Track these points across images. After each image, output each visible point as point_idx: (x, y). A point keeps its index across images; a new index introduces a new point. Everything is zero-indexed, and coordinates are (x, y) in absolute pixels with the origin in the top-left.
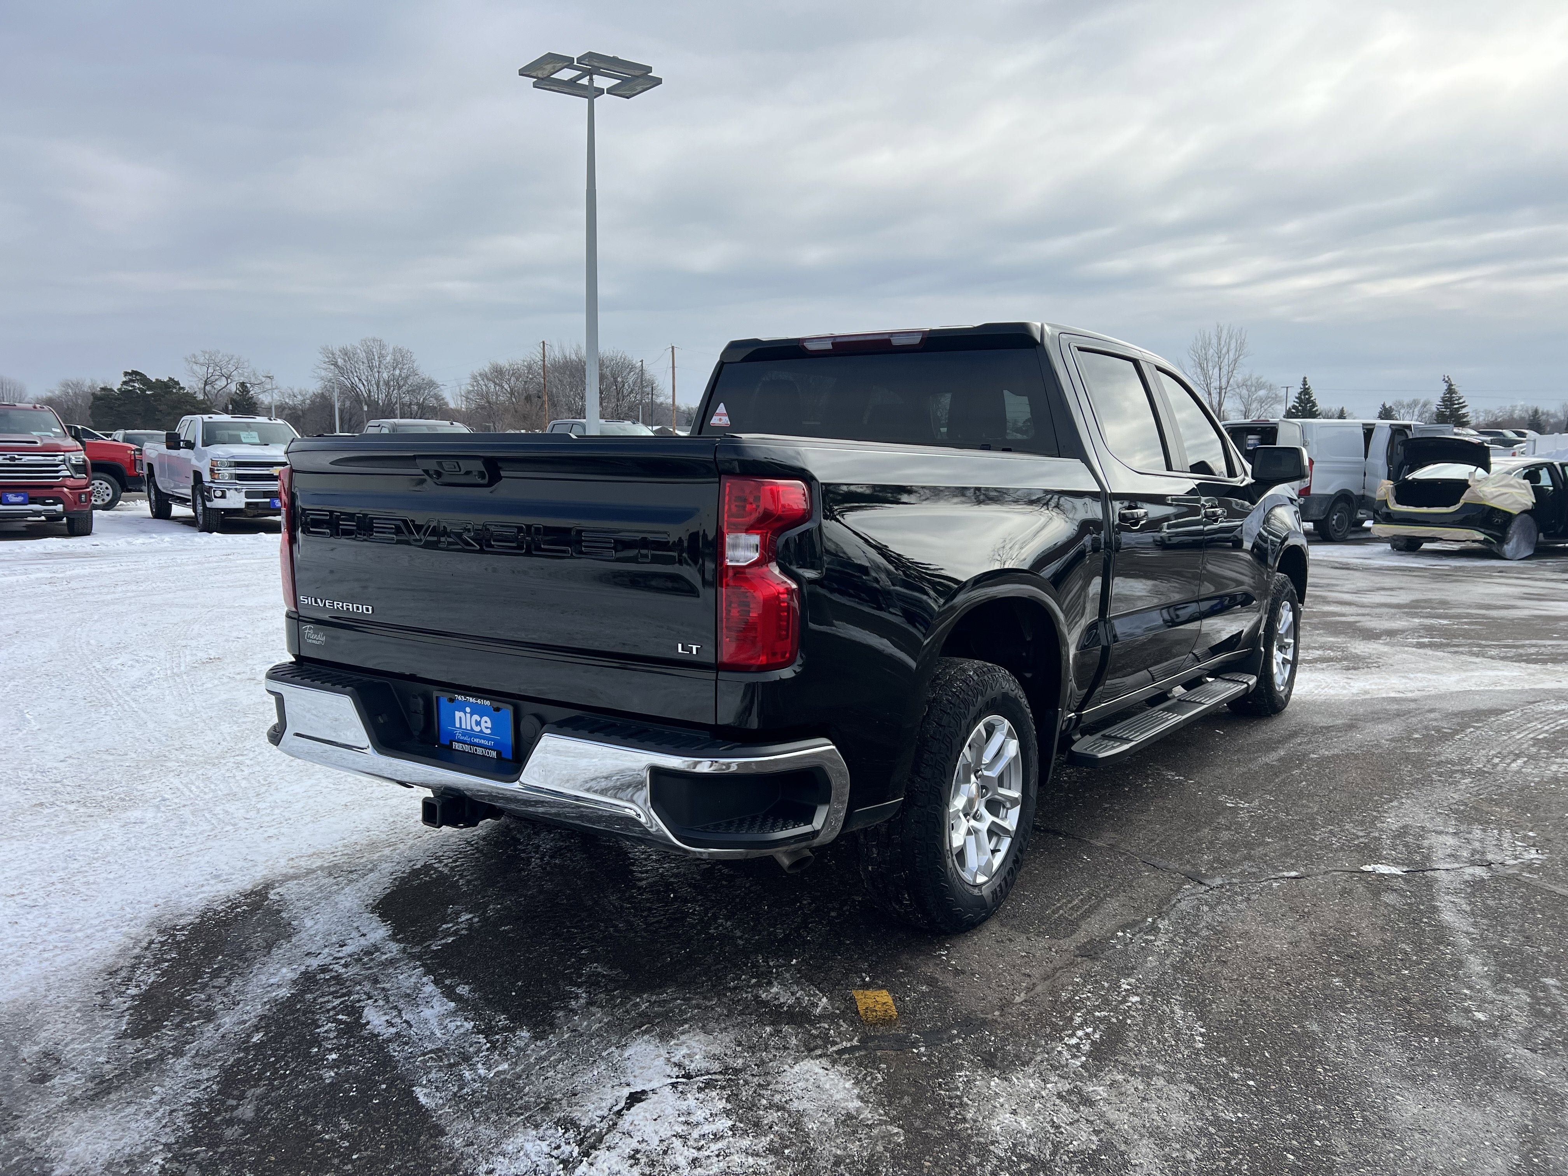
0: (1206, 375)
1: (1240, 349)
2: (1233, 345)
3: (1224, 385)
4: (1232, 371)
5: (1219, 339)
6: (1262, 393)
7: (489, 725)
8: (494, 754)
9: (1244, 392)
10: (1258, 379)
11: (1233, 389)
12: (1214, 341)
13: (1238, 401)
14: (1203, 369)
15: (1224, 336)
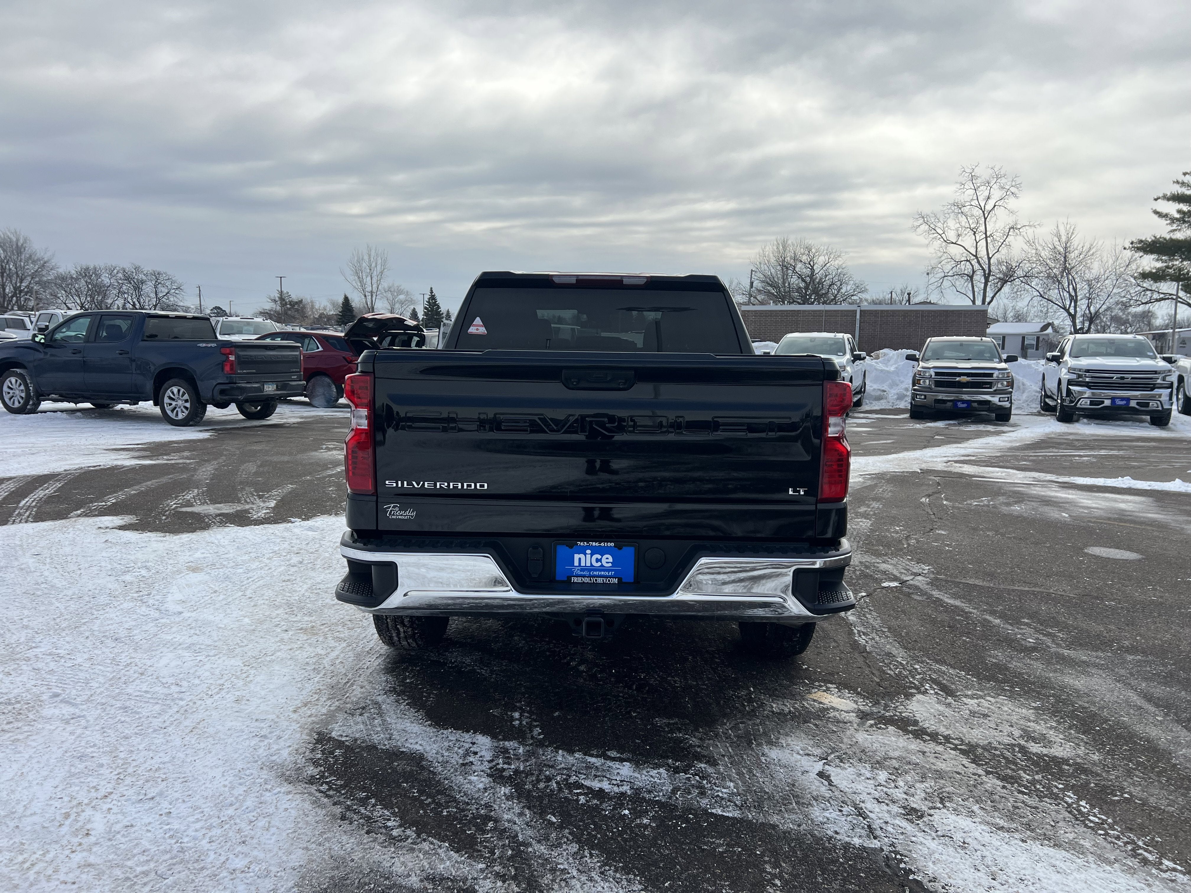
0: (361, 281)
1: (384, 262)
2: (379, 261)
3: (375, 290)
4: (380, 280)
5: (370, 256)
6: (402, 297)
7: (611, 559)
8: (616, 581)
9: (389, 295)
10: (398, 287)
11: (381, 293)
12: (366, 258)
13: (386, 302)
14: (359, 278)
15: (373, 253)
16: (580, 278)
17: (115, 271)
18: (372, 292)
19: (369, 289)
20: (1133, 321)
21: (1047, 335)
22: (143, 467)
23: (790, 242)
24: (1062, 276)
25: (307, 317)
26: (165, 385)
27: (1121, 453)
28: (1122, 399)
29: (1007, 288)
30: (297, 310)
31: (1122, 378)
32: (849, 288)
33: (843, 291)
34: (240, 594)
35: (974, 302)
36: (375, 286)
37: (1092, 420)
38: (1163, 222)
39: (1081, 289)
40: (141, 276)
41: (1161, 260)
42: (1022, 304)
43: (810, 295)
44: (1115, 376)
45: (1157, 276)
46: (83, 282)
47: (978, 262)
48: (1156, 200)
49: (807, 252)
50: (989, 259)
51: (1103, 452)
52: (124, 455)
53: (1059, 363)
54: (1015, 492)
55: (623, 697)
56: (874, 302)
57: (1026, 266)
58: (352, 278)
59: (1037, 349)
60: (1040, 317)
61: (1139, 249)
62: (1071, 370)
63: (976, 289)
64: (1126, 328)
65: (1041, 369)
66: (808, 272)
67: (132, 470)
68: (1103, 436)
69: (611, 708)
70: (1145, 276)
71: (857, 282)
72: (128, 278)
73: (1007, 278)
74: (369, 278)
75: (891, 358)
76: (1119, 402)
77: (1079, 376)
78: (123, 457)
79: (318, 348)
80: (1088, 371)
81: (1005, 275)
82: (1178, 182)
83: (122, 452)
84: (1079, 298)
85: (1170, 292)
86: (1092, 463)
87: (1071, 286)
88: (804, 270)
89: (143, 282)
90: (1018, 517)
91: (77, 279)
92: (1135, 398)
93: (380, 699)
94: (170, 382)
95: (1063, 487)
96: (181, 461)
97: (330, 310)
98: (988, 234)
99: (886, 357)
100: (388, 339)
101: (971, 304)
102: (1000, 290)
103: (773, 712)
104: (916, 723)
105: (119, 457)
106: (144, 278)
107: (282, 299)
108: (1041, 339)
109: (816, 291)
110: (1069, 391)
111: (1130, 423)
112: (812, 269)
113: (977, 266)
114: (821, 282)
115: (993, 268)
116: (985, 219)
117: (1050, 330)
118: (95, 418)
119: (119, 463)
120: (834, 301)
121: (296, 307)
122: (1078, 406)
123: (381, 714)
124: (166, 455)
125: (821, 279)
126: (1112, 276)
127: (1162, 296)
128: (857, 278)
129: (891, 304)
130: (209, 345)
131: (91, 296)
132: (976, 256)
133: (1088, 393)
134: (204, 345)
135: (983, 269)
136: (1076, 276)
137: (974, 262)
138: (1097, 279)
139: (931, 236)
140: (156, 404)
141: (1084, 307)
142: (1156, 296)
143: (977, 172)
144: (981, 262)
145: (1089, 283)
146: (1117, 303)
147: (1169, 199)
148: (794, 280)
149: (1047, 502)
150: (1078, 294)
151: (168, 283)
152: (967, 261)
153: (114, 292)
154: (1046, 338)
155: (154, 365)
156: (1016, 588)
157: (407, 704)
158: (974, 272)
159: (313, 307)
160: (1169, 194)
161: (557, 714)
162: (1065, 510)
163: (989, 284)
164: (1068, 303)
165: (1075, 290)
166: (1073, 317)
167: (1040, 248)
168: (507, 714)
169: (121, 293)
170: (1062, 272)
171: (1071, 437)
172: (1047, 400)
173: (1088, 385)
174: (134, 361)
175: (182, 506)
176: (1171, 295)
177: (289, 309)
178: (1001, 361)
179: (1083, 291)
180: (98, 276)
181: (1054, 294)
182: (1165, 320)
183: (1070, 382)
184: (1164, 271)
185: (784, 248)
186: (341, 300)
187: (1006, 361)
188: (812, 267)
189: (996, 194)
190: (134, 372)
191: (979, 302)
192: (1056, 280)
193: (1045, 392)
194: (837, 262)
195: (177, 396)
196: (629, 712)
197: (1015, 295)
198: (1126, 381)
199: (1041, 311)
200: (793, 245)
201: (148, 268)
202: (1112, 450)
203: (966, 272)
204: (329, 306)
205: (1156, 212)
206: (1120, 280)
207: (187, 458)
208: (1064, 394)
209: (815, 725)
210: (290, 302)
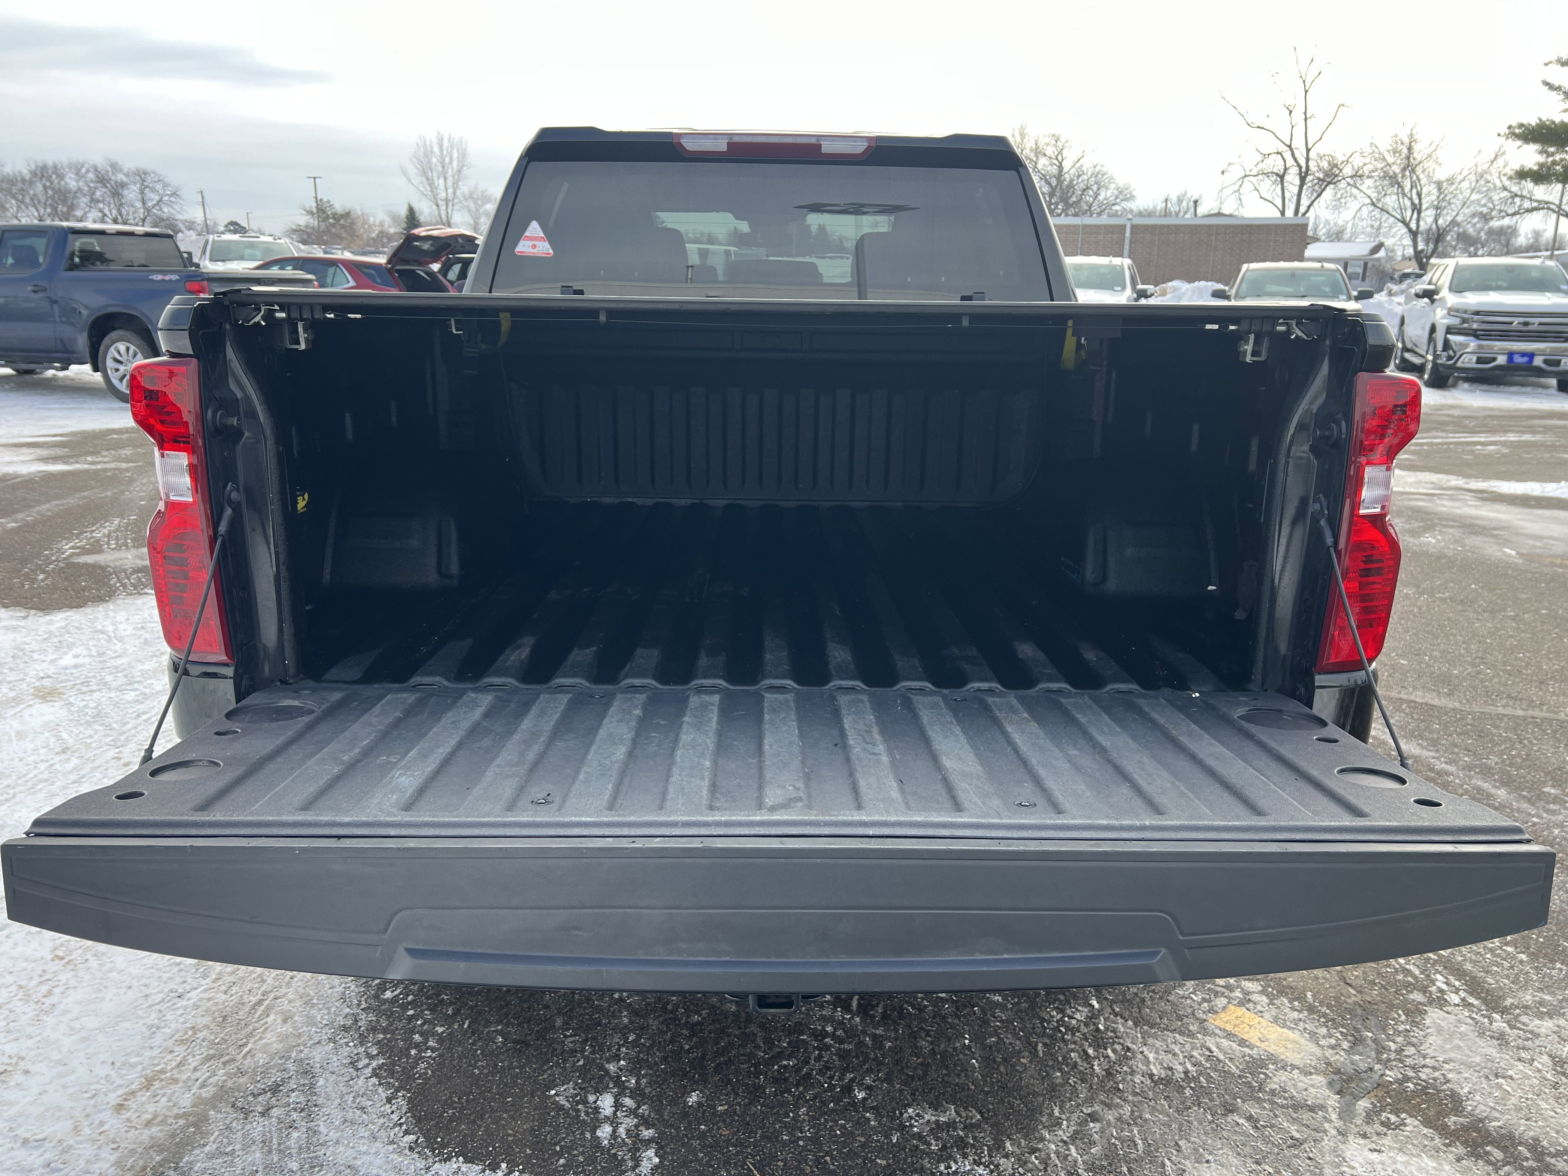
0: (431, 184)
1: (463, 155)
2: (455, 155)
3: (450, 196)
4: (457, 183)
5: (441, 147)
9: (472, 205)
10: (483, 192)
11: (460, 202)
12: (436, 149)
13: (466, 214)
14: (428, 179)
15: (446, 144)
16: (736, 139)
17: (84, 170)
18: (447, 200)
19: (443, 195)
20: (1487, 241)
21: (1379, 260)
22: (48, 477)
24: (1403, 176)
25: (357, 236)
26: (106, 341)
27: (1538, 437)
28: (1523, 354)
29: (1329, 192)
30: (343, 227)
31: (1526, 324)
32: (1109, 193)
33: (1101, 198)
34: (112, 753)
35: (1283, 213)
36: (450, 191)
37: (1476, 386)
38: (1555, 97)
39: (1429, 194)
40: (121, 177)
41: (1546, 152)
42: (1345, 216)
43: (1057, 204)
44: (1516, 321)
45: (1539, 176)
46: (39, 187)
47: (1293, 155)
48: (1546, 64)
49: (1053, 142)
50: (1308, 150)
51: (1512, 437)
52: (28, 454)
53: (1433, 301)
54: (1417, 511)
55: (833, 1036)
56: (1140, 214)
57: (1357, 161)
58: (418, 180)
59: (1363, 279)
60: (1370, 235)
61: (1518, 136)
62: (1452, 311)
63: (1287, 195)
64: (1477, 249)
65: (1399, 310)
66: (1054, 170)
67: (29, 483)
68: (1500, 410)
69: (808, 1075)
70: (1522, 175)
71: (1121, 185)
72: (102, 180)
73: (1330, 178)
74: (441, 181)
75: (1184, 294)
76: (1518, 359)
77: (1464, 321)
78: (22, 458)
79: (348, 282)
80: (1477, 313)
81: (1327, 174)
83: (25, 450)
84: (1424, 207)
85: (1551, 199)
86: (1504, 455)
87: (1414, 191)
88: (1049, 168)
89: (123, 185)
90: (1439, 558)
91: (31, 183)
92: (1542, 353)
93: (317, 1055)
94: (114, 335)
95: (1483, 499)
96: (113, 465)
97: (389, 227)
98: (1309, 114)
99: (1177, 294)
100: (457, 268)
101: (1278, 215)
102: (1319, 195)
103: (1151, 1076)
104: (1456, 1103)
105: (15, 459)
106: (125, 179)
107: (321, 210)
108: (1370, 265)
109: (1064, 199)
110: (1447, 345)
111: (1529, 389)
112: (1061, 167)
113: (1290, 162)
114: (1071, 186)
115: (1312, 164)
116: (1306, 91)
117: (1382, 253)
118: (11, 390)
119: (11, 469)
120: (1089, 212)
121: (342, 222)
122: (1459, 364)
123: (308, 1110)
124: (92, 454)
125: (1072, 181)
126: (1471, 176)
127: (1535, 204)
128: (1121, 180)
129: (1165, 216)
130: (167, 278)
131: (51, 206)
132: (1290, 146)
133: (1473, 344)
134: (160, 277)
135: (1300, 167)
136: (1421, 176)
137: (1288, 155)
138: (1451, 181)
140: (96, 369)
141: (1430, 220)
142: (1527, 204)
144: (1297, 155)
145: (1439, 185)
146: (1474, 215)
147: (1563, 65)
149: (1471, 527)
150: (1423, 201)
151: (159, 187)
152: (1278, 153)
153: (85, 200)
154: (1377, 264)
155: (87, 307)
156: (1501, 710)
157: (375, 1074)
158: (1286, 169)
159: (365, 222)
161: (693, 1098)
162: (1506, 543)
163: (1305, 187)
164: (1409, 213)
165: (1419, 195)
166: (1414, 234)
168: (585, 1102)
169: (94, 201)
170: (1404, 170)
171: (1456, 412)
172: (1407, 355)
173: (1475, 334)
174: (56, 302)
175: (85, 551)
176: (1547, 203)
177: (333, 225)
178: (1349, 298)
179: (1430, 195)
180: (61, 177)
181: (1391, 201)
182: (1528, 239)
183: (1449, 330)
184: (1549, 168)
186: (403, 212)
187: (1357, 299)
188: (1061, 163)
190: (58, 320)
191: (1290, 213)
192: (1394, 181)
193: (1403, 342)
195: (125, 357)
196: (848, 1090)
197: (1338, 205)
198: (1530, 328)
199: (1372, 226)
201: (129, 165)
202: (1523, 432)
203: (1275, 170)
204: (388, 220)
205: (1545, 83)
206: (1482, 182)
207: (126, 460)
208: (1440, 347)
209: (1250, 1118)
210: (334, 214)
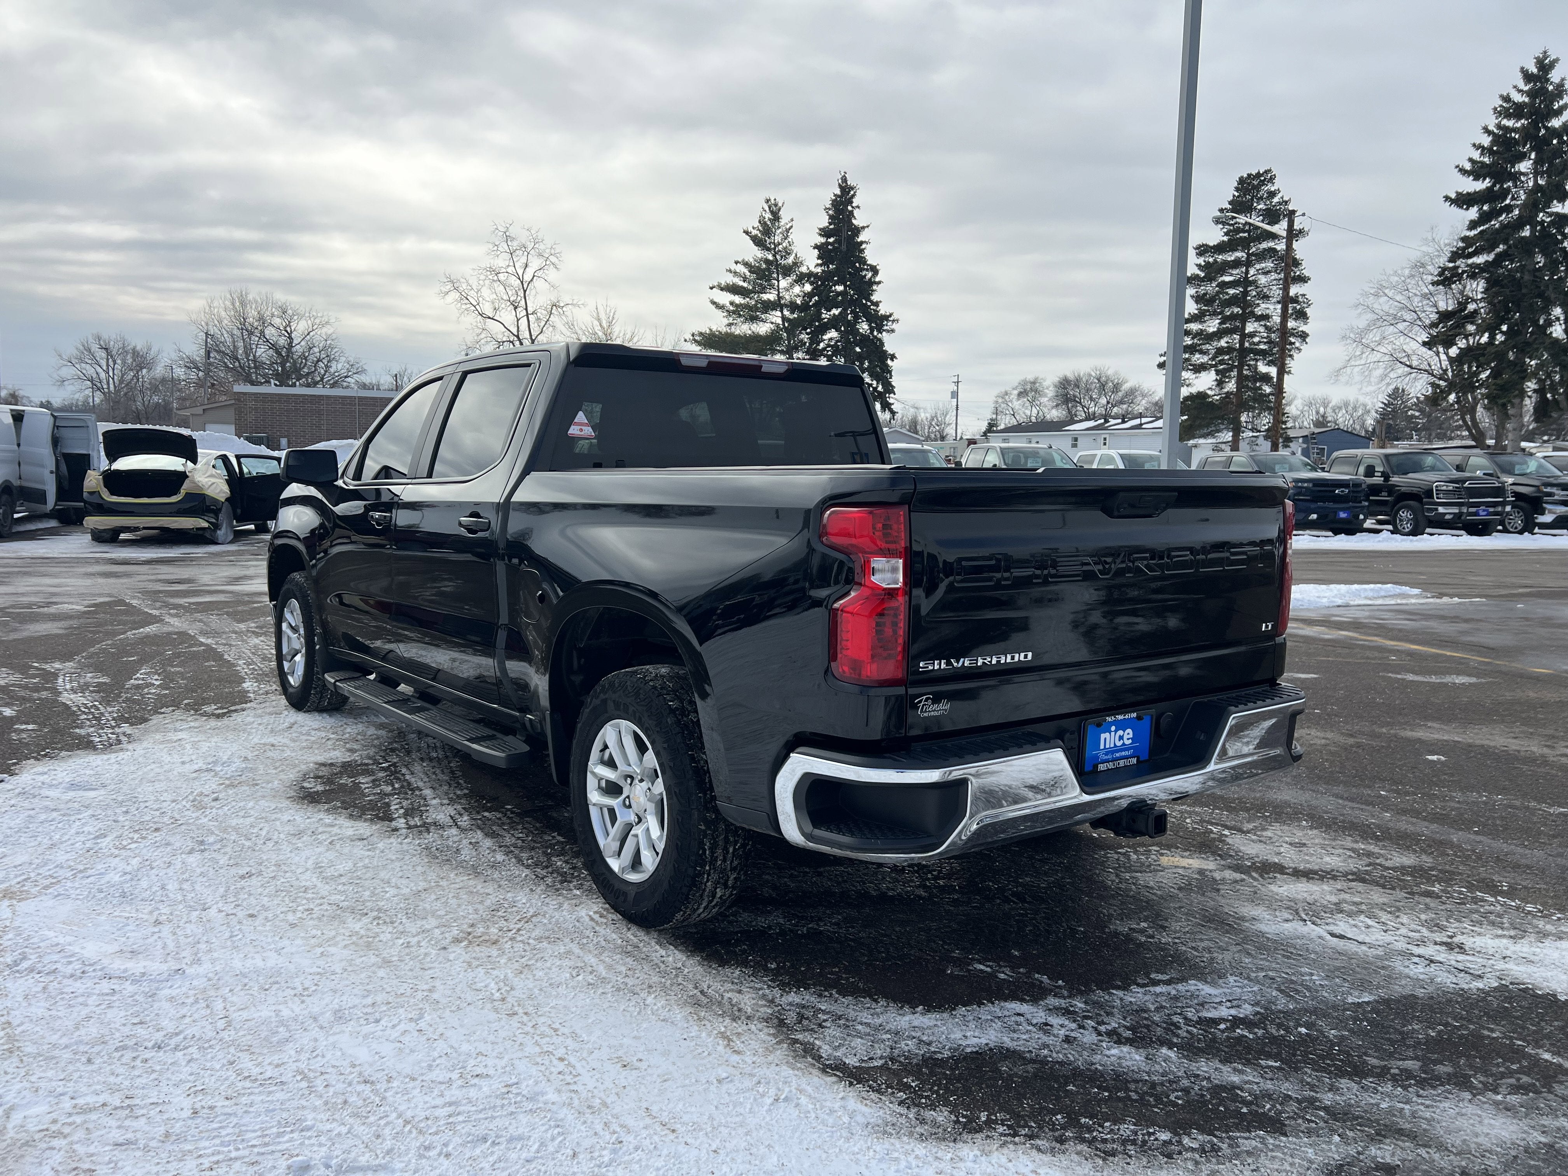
7: (1130, 736)
8: (1134, 761)
23: (250, 297)
32: (340, 366)
33: (332, 370)
38: (720, 314)
43: (288, 374)
48: (711, 288)
49: (279, 314)
66: (282, 341)
71: (351, 359)
82: (730, 271)
88: (278, 338)
98: (530, 310)
109: (295, 370)
112: (290, 338)
114: (302, 357)
116: (525, 291)
120: (321, 383)
125: (303, 352)
132: (518, 336)
139: (464, 307)
143: (512, 232)
147: (722, 289)
148: (262, 352)
152: (510, 341)
160: (723, 283)
167: (580, 332)
185: (243, 304)
188: (290, 335)
189: (535, 263)
194: (324, 330)
200: (256, 302)
205: (713, 303)
